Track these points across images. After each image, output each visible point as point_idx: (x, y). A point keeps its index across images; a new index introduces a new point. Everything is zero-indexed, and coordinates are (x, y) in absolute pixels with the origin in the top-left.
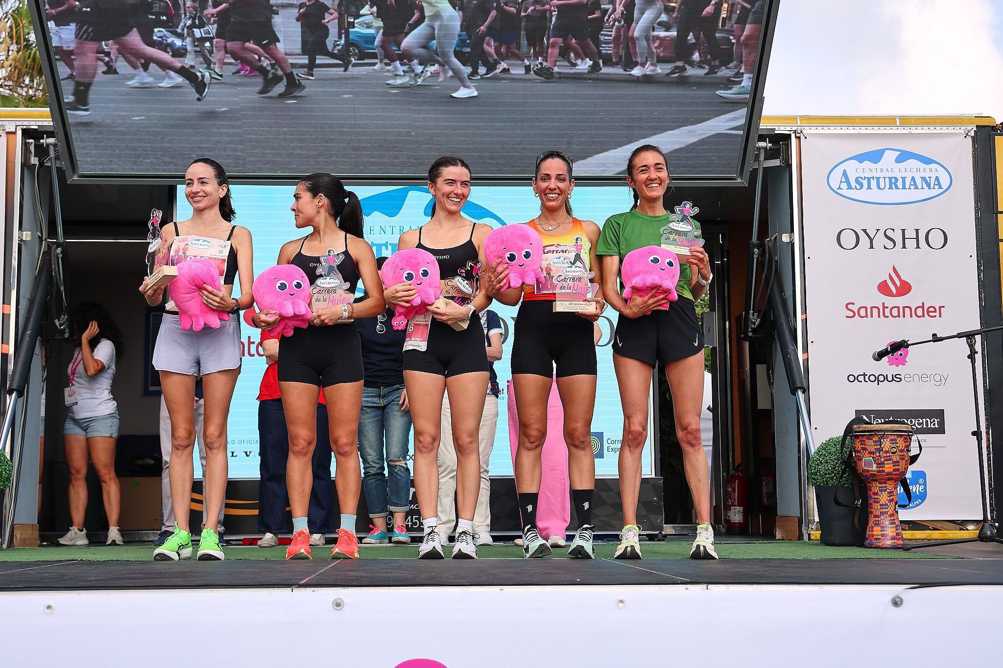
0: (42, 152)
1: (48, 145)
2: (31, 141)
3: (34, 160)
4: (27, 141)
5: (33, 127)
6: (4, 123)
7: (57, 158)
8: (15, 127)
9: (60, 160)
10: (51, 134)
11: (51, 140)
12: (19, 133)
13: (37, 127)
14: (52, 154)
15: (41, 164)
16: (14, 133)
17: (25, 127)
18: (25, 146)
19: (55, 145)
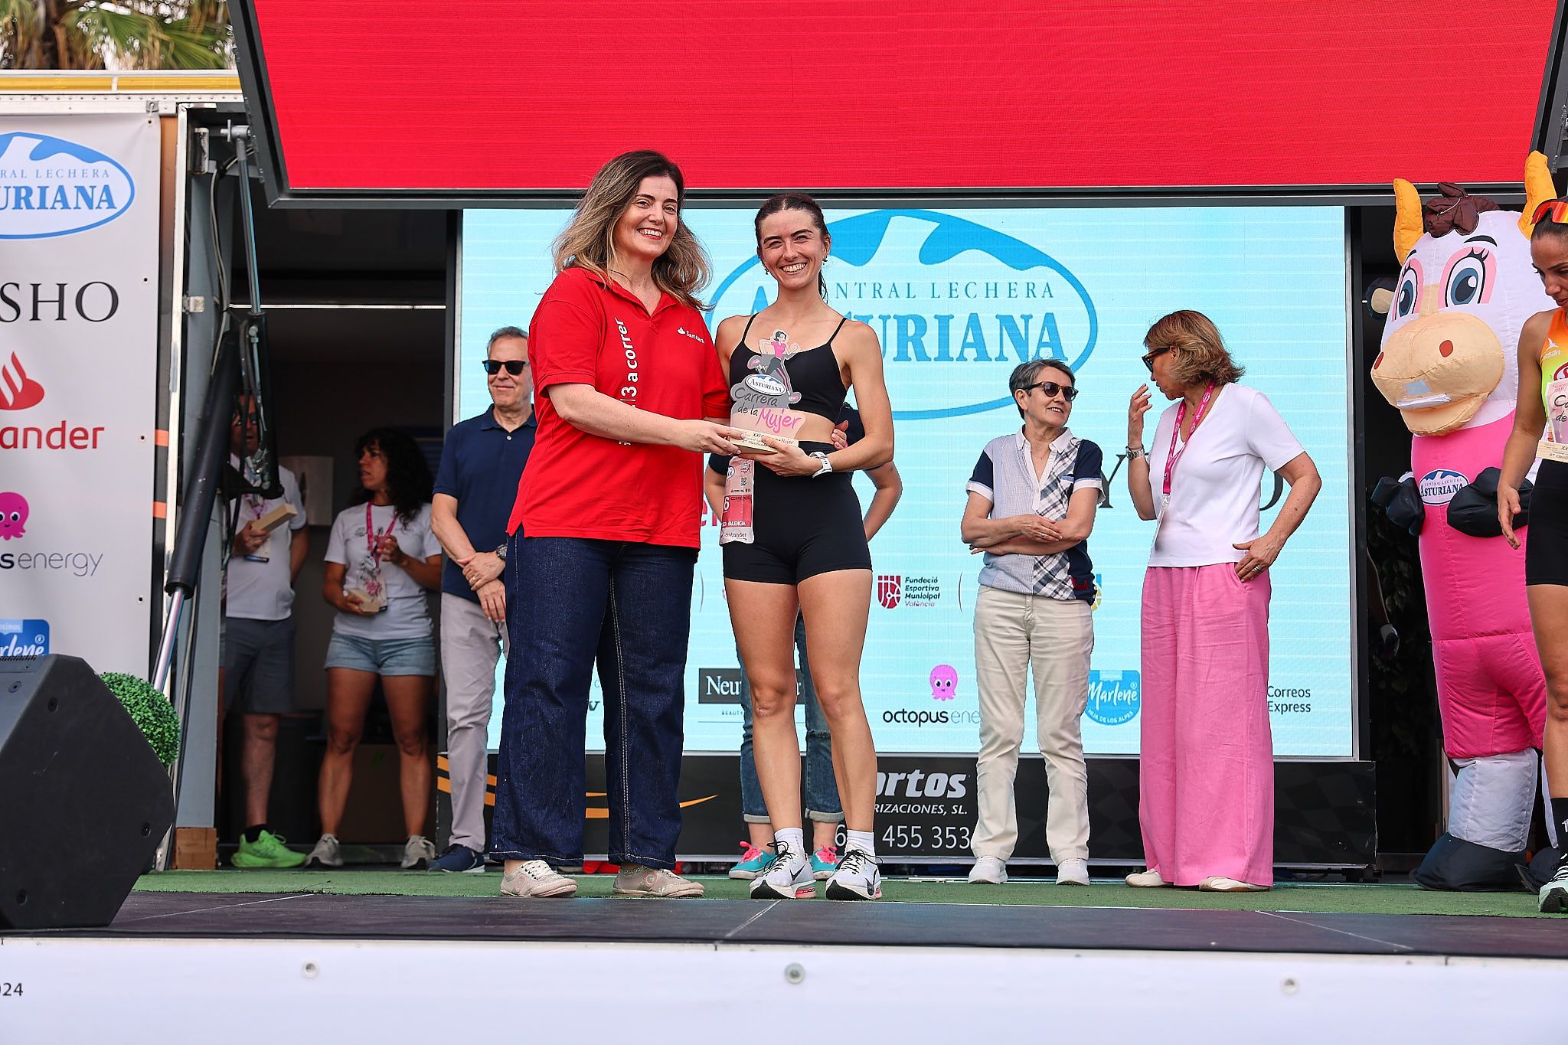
0: (223, 150)
1: (234, 139)
2: (204, 130)
3: (209, 166)
4: (196, 130)
5: (207, 106)
6: (157, 98)
7: (251, 161)
8: (175, 106)
9: (254, 164)
10: (239, 119)
11: (241, 130)
12: (183, 116)
13: (214, 106)
14: (241, 156)
15: (222, 172)
16: (174, 117)
17: (192, 106)
18: (194, 140)
19: (247, 139)
